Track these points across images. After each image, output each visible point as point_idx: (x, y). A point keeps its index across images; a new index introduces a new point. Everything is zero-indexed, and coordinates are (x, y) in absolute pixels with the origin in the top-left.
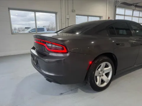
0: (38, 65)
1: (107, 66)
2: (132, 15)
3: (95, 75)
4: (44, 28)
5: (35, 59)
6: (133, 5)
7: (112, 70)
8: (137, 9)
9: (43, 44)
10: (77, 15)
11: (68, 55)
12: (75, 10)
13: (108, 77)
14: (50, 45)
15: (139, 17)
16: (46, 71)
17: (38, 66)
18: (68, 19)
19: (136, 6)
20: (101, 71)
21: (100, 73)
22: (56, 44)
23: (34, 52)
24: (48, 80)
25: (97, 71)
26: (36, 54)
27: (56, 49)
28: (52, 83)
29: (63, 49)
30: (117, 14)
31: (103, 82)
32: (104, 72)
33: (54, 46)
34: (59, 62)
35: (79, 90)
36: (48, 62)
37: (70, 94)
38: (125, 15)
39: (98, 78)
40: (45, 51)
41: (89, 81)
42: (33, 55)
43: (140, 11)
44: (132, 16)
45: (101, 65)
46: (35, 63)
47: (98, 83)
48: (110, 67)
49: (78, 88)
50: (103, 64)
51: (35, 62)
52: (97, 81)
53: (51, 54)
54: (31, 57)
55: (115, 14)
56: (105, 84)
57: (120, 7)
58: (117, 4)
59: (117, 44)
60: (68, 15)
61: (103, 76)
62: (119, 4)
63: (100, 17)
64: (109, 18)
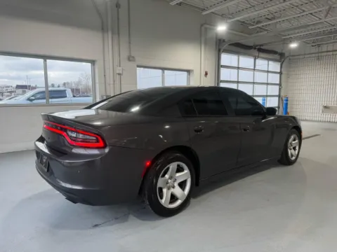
1: (180, 169)
2: (252, 68)
3: (159, 185)
5: (44, 161)
6: (255, 49)
7: (190, 176)
8: (262, 55)
9: (60, 132)
10: (138, 66)
11: (107, 150)
12: (133, 57)
13: (183, 189)
14: (74, 135)
15: (268, 72)
16: (66, 182)
18: (119, 74)
19: (260, 50)
20: (171, 178)
21: (167, 183)
22: (84, 132)
23: (42, 147)
24: (69, 198)
25: (163, 179)
26: (46, 151)
27: (84, 141)
28: (79, 205)
29: (98, 141)
30: (222, 66)
31: (173, 198)
32: (175, 180)
33: (81, 136)
34: (91, 163)
35: (132, 217)
36: (69, 165)
37: (112, 225)
38: (238, 68)
39: (165, 190)
40: (65, 146)
41: (146, 196)
42: (39, 153)
43: (269, 59)
44: (254, 70)
45: (168, 169)
46: (44, 168)
47: (164, 201)
48: (186, 171)
49: (129, 214)
50: (173, 166)
51: (45, 166)
52: (162, 198)
53: (76, 151)
54: (36, 158)
55: (219, 66)
56: (179, 203)
57: (228, 51)
58: (221, 46)
59: (197, 131)
60: (119, 68)
61: (174, 187)
62: (225, 46)
63: (189, 71)
64: (206, 74)
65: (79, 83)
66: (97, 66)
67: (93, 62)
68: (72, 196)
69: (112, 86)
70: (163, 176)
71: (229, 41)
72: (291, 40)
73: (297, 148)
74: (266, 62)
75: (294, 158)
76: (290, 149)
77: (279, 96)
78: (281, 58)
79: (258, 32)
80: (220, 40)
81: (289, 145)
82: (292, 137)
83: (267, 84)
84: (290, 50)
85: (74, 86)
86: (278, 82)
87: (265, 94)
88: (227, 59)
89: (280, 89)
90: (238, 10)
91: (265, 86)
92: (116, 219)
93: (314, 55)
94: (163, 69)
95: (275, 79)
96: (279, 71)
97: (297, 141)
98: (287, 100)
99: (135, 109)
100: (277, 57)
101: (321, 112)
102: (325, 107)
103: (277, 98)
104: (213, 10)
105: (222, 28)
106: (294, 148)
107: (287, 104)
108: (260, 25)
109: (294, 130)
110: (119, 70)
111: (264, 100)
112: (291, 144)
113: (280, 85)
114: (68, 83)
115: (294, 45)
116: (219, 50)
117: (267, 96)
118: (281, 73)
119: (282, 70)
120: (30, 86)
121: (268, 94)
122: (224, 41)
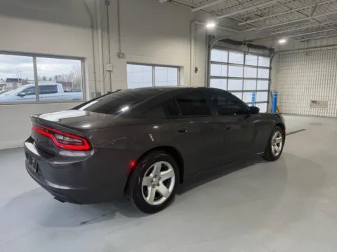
0: (39, 172)
1: (164, 168)
2: (242, 63)
3: (144, 183)
4: (56, 86)
5: (33, 161)
6: (245, 44)
7: (174, 174)
8: (251, 50)
9: (48, 135)
10: (128, 63)
11: (92, 153)
12: (123, 54)
13: (168, 188)
14: (61, 138)
15: (258, 67)
16: (52, 182)
17: (40, 175)
18: (110, 71)
19: (250, 46)
20: (155, 176)
21: (152, 182)
23: (32, 147)
24: (57, 198)
25: (148, 178)
26: (35, 152)
27: (70, 143)
28: (67, 204)
29: (83, 144)
30: (212, 62)
31: (158, 196)
32: (160, 179)
33: (67, 139)
34: (77, 165)
35: (118, 214)
37: (100, 222)
38: (228, 64)
39: (149, 188)
40: (53, 146)
41: (132, 195)
42: (29, 154)
43: (258, 55)
44: (244, 65)
45: (153, 168)
46: (33, 169)
47: (149, 199)
48: (171, 170)
49: (116, 211)
50: (158, 165)
51: (34, 167)
52: (146, 196)
53: (63, 153)
54: (25, 158)
55: (209, 62)
56: (163, 199)
57: (218, 47)
58: (211, 42)
59: (180, 132)
60: (109, 65)
61: (158, 185)
62: (215, 42)
63: (179, 68)
64: (196, 70)
65: (71, 76)
66: (86, 63)
67: (82, 59)
68: (60, 196)
69: (102, 83)
70: (148, 175)
71: (219, 37)
72: (280, 36)
73: (281, 144)
74: (255, 57)
75: (277, 154)
76: (274, 146)
77: (269, 91)
78: (270, 54)
79: (247, 28)
80: (210, 36)
81: (272, 141)
82: (276, 134)
83: (257, 79)
84: (280, 46)
85: (66, 80)
86: (268, 78)
87: (255, 89)
88: (216, 55)
89: (269, 84)
90: (227, 7)
91: (255, 81)
92: (103, 216)
93: (302, 51)
94: (154, 65)
95: (265, 74)
96: (268, 66)
97: (280, 138)
98: (276, 95)
99: (125, 109)
100: (267, 52)
101: (309, 106)
102: (313, 102)
103: (267, 93)
104: (202, 8)
105: (211, 25)
106: (278, 145)
107: (276, 99)
108: (248, 22)
109: (278, 127)
110: (108, 67)
111: (254, 95)
112: (274, 140)
113: (269, 80)
114: (60, 76)
115: (282, 41)
116: (209, 47)
117: (257, 91)
118: (270, 68)
119: (272, 65)
120: (20, 79)
121: (258, 89)
122: (214, 37)
